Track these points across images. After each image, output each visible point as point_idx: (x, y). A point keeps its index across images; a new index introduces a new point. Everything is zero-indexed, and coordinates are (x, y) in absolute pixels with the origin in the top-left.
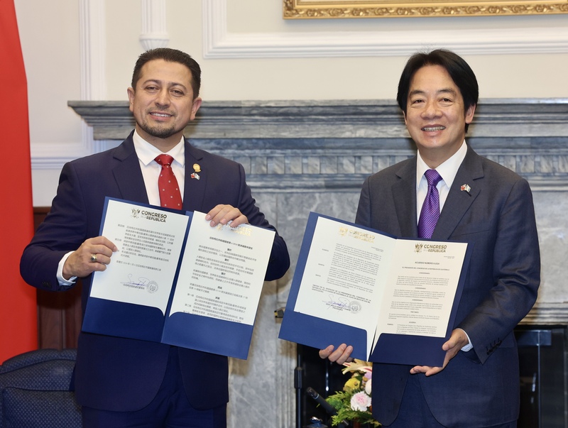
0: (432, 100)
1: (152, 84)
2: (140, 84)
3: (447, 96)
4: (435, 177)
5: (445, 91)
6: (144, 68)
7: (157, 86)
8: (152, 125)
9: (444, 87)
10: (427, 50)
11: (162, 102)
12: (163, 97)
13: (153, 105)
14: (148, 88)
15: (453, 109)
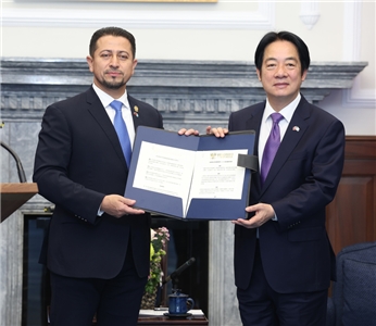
0: (281, 65)
1: (106, 53)
2: (97, 53)
3: (291, 62)
4: (278, 117)
5: (290, 59)
6: (98, 42)
7: (110, 54)
8: (109, 80)
9: (290, 56)
10: (278, 31)
11: (115, 64)
12: (115, 61)
13: (108, 68)
14: (103, 56)
15: (294, 71)
